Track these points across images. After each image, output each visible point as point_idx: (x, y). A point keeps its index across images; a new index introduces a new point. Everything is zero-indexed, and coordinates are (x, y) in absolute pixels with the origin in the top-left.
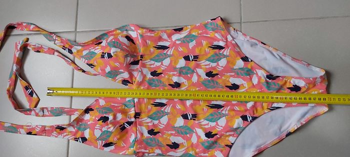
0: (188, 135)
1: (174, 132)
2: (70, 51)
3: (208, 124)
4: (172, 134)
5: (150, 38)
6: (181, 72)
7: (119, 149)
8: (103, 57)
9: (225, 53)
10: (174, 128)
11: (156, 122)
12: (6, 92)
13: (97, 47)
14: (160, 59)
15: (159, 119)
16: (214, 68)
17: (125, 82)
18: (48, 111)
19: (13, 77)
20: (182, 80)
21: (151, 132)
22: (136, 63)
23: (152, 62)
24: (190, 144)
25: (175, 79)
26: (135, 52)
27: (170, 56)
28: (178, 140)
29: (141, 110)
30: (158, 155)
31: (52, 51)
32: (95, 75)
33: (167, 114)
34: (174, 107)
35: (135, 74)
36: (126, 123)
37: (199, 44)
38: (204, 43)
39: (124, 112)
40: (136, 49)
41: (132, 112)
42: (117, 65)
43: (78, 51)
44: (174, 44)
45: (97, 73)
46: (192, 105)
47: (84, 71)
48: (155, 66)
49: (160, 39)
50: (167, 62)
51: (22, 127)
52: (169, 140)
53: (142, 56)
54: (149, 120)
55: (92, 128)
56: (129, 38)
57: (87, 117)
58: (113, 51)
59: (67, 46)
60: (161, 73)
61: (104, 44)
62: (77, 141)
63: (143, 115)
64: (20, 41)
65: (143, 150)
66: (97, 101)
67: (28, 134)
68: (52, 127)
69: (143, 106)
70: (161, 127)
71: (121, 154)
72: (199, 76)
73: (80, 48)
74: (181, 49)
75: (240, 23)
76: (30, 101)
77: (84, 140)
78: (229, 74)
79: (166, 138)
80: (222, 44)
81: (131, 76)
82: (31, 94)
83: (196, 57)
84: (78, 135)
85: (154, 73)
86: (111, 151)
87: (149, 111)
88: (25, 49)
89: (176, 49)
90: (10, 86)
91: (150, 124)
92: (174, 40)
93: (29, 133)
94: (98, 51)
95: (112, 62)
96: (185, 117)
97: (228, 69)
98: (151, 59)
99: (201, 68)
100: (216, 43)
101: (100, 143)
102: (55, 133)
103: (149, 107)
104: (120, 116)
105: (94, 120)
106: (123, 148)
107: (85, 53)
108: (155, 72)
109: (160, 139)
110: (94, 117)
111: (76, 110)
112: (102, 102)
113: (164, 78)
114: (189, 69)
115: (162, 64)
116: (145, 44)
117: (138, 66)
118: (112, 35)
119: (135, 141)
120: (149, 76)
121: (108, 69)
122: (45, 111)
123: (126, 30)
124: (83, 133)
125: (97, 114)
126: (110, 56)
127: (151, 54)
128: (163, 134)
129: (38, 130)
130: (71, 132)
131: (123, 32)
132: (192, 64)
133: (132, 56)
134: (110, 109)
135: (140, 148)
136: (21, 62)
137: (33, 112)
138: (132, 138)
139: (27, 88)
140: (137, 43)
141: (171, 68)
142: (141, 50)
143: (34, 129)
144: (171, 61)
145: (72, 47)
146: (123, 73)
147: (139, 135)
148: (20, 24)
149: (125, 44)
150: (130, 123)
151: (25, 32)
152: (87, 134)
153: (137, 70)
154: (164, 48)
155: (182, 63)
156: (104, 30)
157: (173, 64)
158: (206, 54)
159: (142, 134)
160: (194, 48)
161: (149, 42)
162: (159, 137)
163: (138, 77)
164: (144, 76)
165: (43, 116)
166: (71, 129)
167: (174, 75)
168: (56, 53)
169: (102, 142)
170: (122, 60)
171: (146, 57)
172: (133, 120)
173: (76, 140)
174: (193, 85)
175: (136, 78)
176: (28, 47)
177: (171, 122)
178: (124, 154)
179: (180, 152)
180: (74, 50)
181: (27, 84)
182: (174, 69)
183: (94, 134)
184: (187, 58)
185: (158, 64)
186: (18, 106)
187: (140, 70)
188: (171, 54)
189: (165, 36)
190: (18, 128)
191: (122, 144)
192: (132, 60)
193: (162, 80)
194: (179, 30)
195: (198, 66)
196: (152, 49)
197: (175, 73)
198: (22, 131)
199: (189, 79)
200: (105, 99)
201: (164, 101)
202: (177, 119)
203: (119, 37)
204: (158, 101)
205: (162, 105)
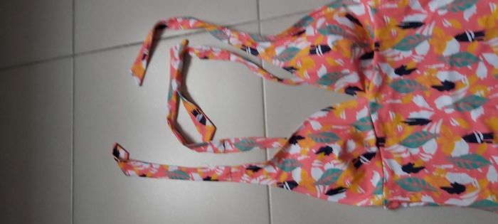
0: (480, 170)
1: (451, 166)
2: (254, 52)
4: (448, 170)
5: (390, 12)
6: (453, 63)
7: (353, 197)
8: (313, 52)
10: (451, 160)
11: (415, 151)
12: (166, 121)
13: (299, 40)
14: (410, 45)
15: (419, 145)
17: (351, 90)
18: (231, 144)
19: (174, 99)
20: (456, 76)
21: (408, 168)
22: (369, 56)
23: (397, 52)
24: (485, 185)
25: (443, 76)
26: (364, 38)
27: (427, 38)
28: (462, 178)
29: (385, 135)
30: (429, 204)
31: (225, 55)
32: (298, 84)
33: (435, 136)
34: (446, 123)
35: (369, 74)
36: (365, 155)
37: (484, 10)
39: (358, 139)
40: (364, 33)
41: (371, 137)
42: (339, 62)
43: (267, 50)
44: (434, 16)
45: (302, 80)
46: (482, 119)
47: (280, 80)
48: (401, 57)
49: (408, 10)
50: (423, 49)
51: (195, 170)
52: (445, 179)
53: (377, 45)
54: (402, 149)
55: (307, 166)
56: (350, 17)
57: (295, 149)
58: (330, 41)
59: (249, 44)
60: (414, 69)
61: (310, 31)
62: (283, 187)
63: (389, 141)
64: (177, 45)
65: (400, 198)
66: (306, 123)
67: (205, 180)
68: (241, 167)
69: (388, 125)
70: (426, 158)
71: (359, 204)
72: (490, 66)
73: (268, 44)
74: (447, 24)
76: (203, 132)
77: (293, 184)
79: (439, 177)
81: (363, 78)
82: (203, 121)
83: (480, 35)
84: (283, 178)
85: (401, 71)
86: (341, 201)
87: (400, 134)
88: (185, 56)
89: (439, 25)
90: (171, 112)
91: (404, 155)
92: (433, 9)
93: (208, 179)
94: (302, 44)
95: (329, 59)
96: (470, 139)
98: (393, 48)
101: (321, 189)
102: (245, 177)
103: (400, 127)
104: (352, 145)
105: (310, 153)
106: (360, 197)
107: (279, 51)
108: (403, 67)
109: (427, 179)
110: (308, 149)
111: (276, 140)
112: (316, 126)
113: (422, 77)
114: (469, 56)
115: (414, 53)
116: (381, 24)
117: (373, 62)
118: (321, 17)
119: (383, 184)
120: (393, 76)
121: (322, 71)
122: (227, 144)
123: (344, 6)
124: (290, 175)
125: (313, 143)
126: (326, 49)
127: (393, 38)
128: (431, 170)
129: (220, 173)
130: (270, 174)
131: (337, 9)
132: (474, 46)
133: (363, 45)
134: (334, 136)
135: (394, 195)
136: (181, 76)
137: (209, 148)
138: (376, 179)
139: (195, 113)
140: (366, 23)
141: (433, 57)
142: (375, 34)
143: (213, 172)
144: (432, 47)
145: (255, 45)
146: (347, 74)
147: (387, 175)
148: (173, 21)
149: (348, 28)
150: (370, 156)
151: (182, 31)
152: (297, 175)
153: (371, 68)
154: (416, 25)
155: (453, 47)
156: (305, 12)
157: (436, 50)
159: (392, 173)
160: (474, 18)
161: (387, 19)
162: (425, 177)
163: (373, 79)
164: (384, 77)
165: (225, 152)
166: (271, 169)
167: (440, 69)
168: (233, 58)
169: (324, 189)
170: (347, 53)
171: (385, 44)
172: (374, 149)
173: (281, 185)
174: (480, 82)
175: (369, 82)
176: (191, 53)
177: (443, 150)
178: (367, 206)
179: (468, 199)
180: (260, 50)
181: (195, 108)
182: (439, 59)
183: (310, 175)
184: (462, 38)
185: (409, 54)
186: (186, 140)
187: (377, 66)
188: (430, 33)
189: (417, 6)
190: (189, 172)
191: (360, 190)
192: (363, 52)
193: (418, 80)
195: (486, 49)
196: (394, 31)
197: (442, 65)
198: (195, 175)
199: (471, 73)
200: (319, 120)
201: (425, 115)
202: (454, 144)
203: (336, 17)
204: (414, 115)
205: (422, 122)
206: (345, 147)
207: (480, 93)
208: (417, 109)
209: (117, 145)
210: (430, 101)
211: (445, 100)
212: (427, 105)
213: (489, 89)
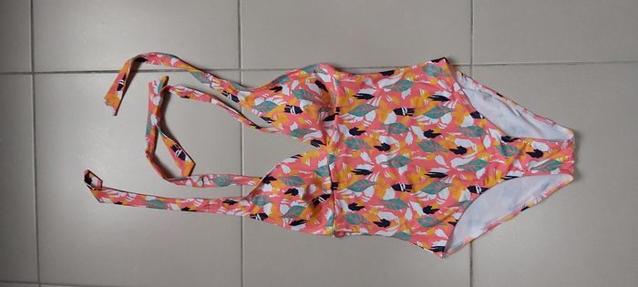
0: (401, 210)
1: (382, 207)
2: (235, 99)
3: (426, 197)
4: (380, 209)
5: (349, 84)
6: (391, 130)
7: (311, 227)
8: (287, 110)
9: (449, 107)
10: (382, 202)
11: (359, 194)
12: (145, 155)
13: (276, 96)
14: (361, 112)
15: (362, 190)
16: (435, 126)
17: (315, 142)
18: (209, 180)
19: (153, 133)
20: (392, 141)
21: (353, 207)
22: (331, 118)
23: (353, 116)
24: (404, 222)
25: (383, 140)
26: (328, 103)
27: (375, 108)
28: (388, 216)
29: (338, 180)
30: (366, 234)
31: (209, 96)
32: (273, 132)
33: (373, 184)
34: (382, 175)
35: (330, 132)
36: (322, 196)
37: (416, 93)
38: (423, 92)
39: (318, 183)
40: (329, 98)
41: (328, 182)
42: (308, 122)
43: (247, 99)
44: (381, 92)
45: (277, 130)
46: (406, 174)
47: (258, 127)
48: (355, 121)
49: (363, 85)
50: (371, 116)
51: (173, 201)
52: (377, 216)
53: (338, 109)
54: (350, 192)
55: (277, 202)
56: (319, 83)
57: (267, 188)
58: (303, 104)
59: (229, 91)
60: (363, 132)
61: (285, 90)
62: (255, 218)
63: (341, 185)
64: (157, 79)
65: (345, 230)
66: (278, 166)
67: (182, 210)
68: (218, 201)
69: (341, 173)
70: (366, 200)
71: (315, 233)
72: (415, 136)
73: (248, 94)
74: (390, 99)
75: (470, 66)
76: (182, 166)
77: (264, 216)
78: (454, 134)
79: (373, 215)
80: (446, 94)
81: (325, 135)
82: (182, 157)
83: (411, 111)
84: (256, 210)
85: (354, 131)
86: (301, 230)
87: (349, 181)
88: (166, 93)
89: (384, 99)
90: (149, 146)
91: (351, 197)
92: (381, 87)
93: (186, 209)
94: (279, 101)
95: (300, 118)
96: (397, 188)
97: (453, 127)
98: (350, 113)
99: (418, 125)
100: (438, 93)
101: (286, 221)
102: (222, 209)
103: (349, 175)
104: (313, 188)
105: (280, 193)
106: (317, 227)
107: (258, 102)
108: (356, 129)
109: (365, 216)
110: (278, 190)
111: (251, 178)
112: (286, 170)
113: (368, 138)
114: (402, 126)
115: (365, 119)
116: (342, 93)
117: (333, 122)
118: (296, 78)
119: (334, 217)
120: (348, 135)
121: (294, 127)
122: (206, 179)
123: (315, 72)
124: (262, 209)
125: (283, 185)
126: (298, 111)
127: (351, 105)
128: (369, 209)
129: (198, 204)
130: (245, 207)
131: (310, 73)
132: (406, 119)
133: (327, 109)
134: (299, 179)
135: (341, 227)
136: (161, 111)
137: (189, 182)
138: (329, 214)
139: (174, 148)
140: (331, 89)
141: (377, 124)
142: (337, 101)
143: (192, 203)
144: (377, 115)
145: (237, 93)
146: (314, 131)
147: (337, 211)
148: (153, 56)
149: (317, 94)
150: (326, 197)
151: (162, 66)
152: (268, 209)
153: (332, 127)
154: (368, 97)
155: (391, 118)
157: (380, 119)
158: (424, 106)
159: (341, 209)
160: (408, 97)
161: (347, 90)
162: (364, 214)
163: (334, 137)
164: (341, 135)
165: (203, 186)
166: (245, 203)
167: (381, 134)
168: (214, 101)
169: (289, 220)
170: (314, 115)
171: (344, 109)
172: (329, 192)
173: (253, 216)
174: (408, 147)
175: (330, 138)
176: (171, 91)
177: (378, 195)
178: (321, 234)
179: (391, 231)
180: (240, 98)
181: (175, 144)
182: (382, 126)
183: (279, 211)
184: (398, 112)
185: (359, 119)
186: (166, 174)
187: (336, 127)
188: (377, 105)
189: (369, 82)
190: (167, 203)
191: (316, 222)
192: (327, 115)
193: (366, 140)
194: (389, 74)
195: (414, 123)
196: (351, 99)
197: (383, 131)
198: (175, 207)
199: (401, 139)
200: (289, 164)
201: (368, 167)
202: (385, 191)
203: (307, 82)
204: (360, 167)
205: (366, 173)
206: (308, 189)
207: (406, 155)
208: (363, 162)
209: (89, 172)
210: (373, 157)
211: (382, 158)
212: (370, 160)
213: (412, 153)
